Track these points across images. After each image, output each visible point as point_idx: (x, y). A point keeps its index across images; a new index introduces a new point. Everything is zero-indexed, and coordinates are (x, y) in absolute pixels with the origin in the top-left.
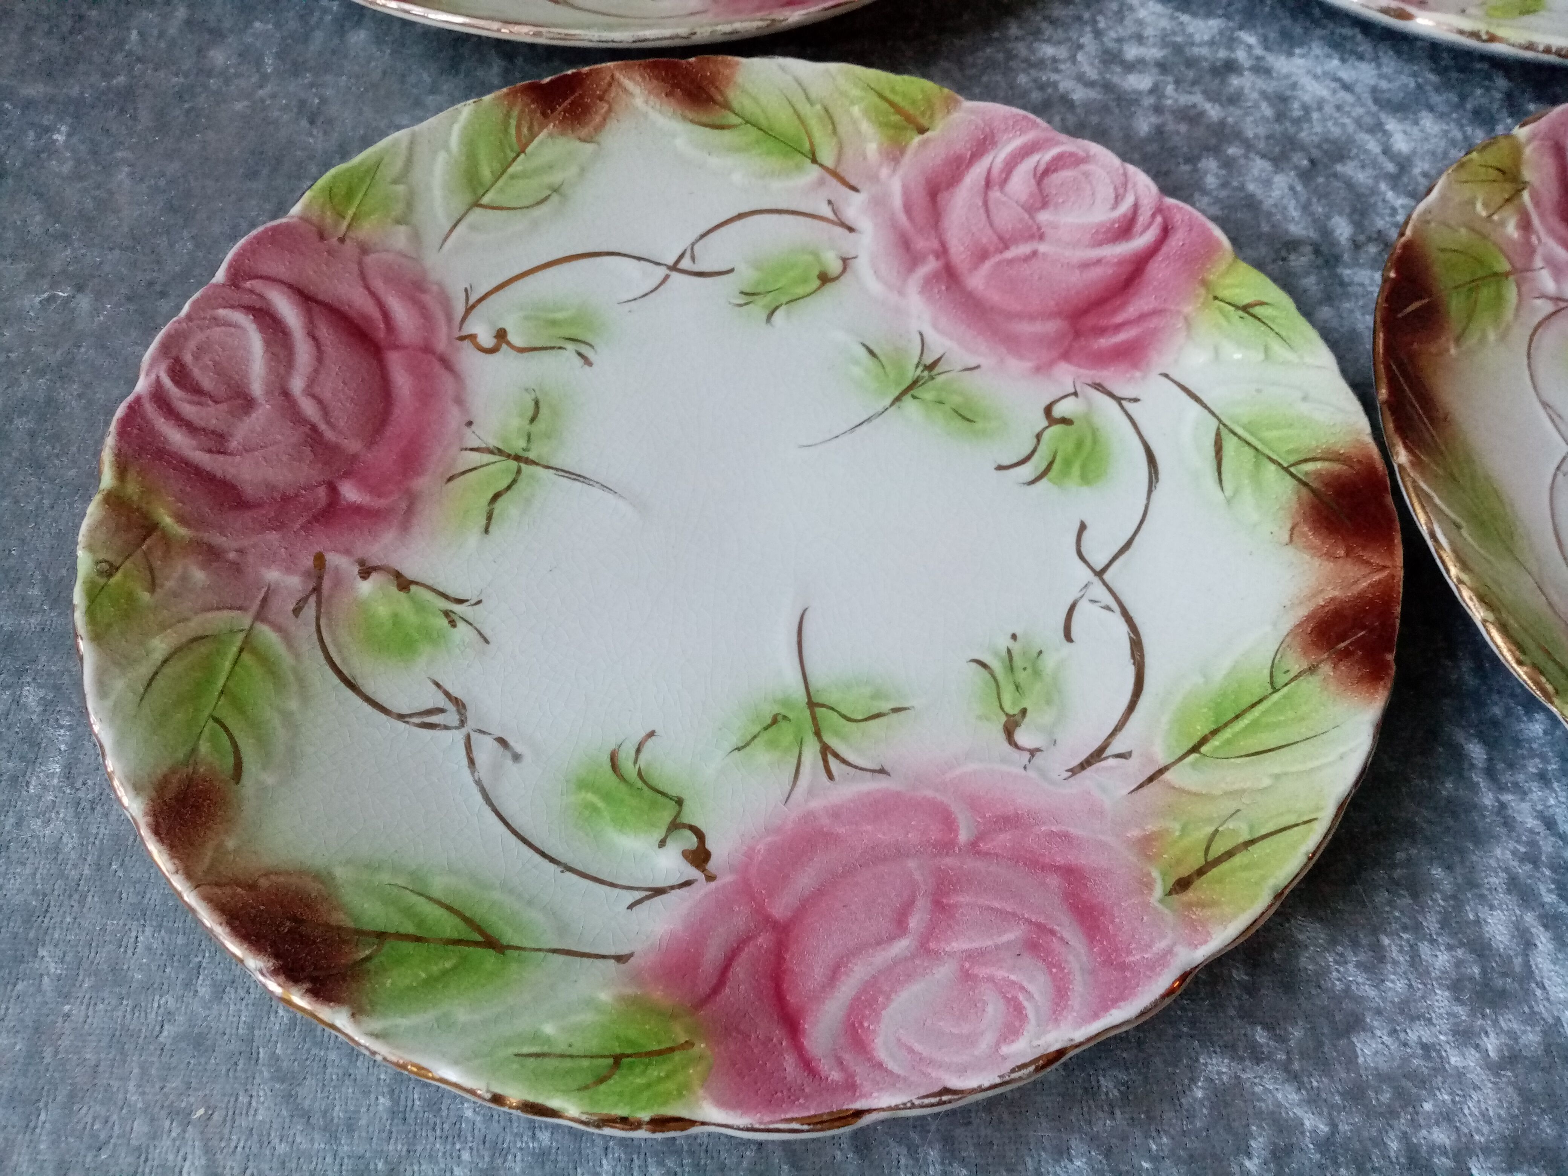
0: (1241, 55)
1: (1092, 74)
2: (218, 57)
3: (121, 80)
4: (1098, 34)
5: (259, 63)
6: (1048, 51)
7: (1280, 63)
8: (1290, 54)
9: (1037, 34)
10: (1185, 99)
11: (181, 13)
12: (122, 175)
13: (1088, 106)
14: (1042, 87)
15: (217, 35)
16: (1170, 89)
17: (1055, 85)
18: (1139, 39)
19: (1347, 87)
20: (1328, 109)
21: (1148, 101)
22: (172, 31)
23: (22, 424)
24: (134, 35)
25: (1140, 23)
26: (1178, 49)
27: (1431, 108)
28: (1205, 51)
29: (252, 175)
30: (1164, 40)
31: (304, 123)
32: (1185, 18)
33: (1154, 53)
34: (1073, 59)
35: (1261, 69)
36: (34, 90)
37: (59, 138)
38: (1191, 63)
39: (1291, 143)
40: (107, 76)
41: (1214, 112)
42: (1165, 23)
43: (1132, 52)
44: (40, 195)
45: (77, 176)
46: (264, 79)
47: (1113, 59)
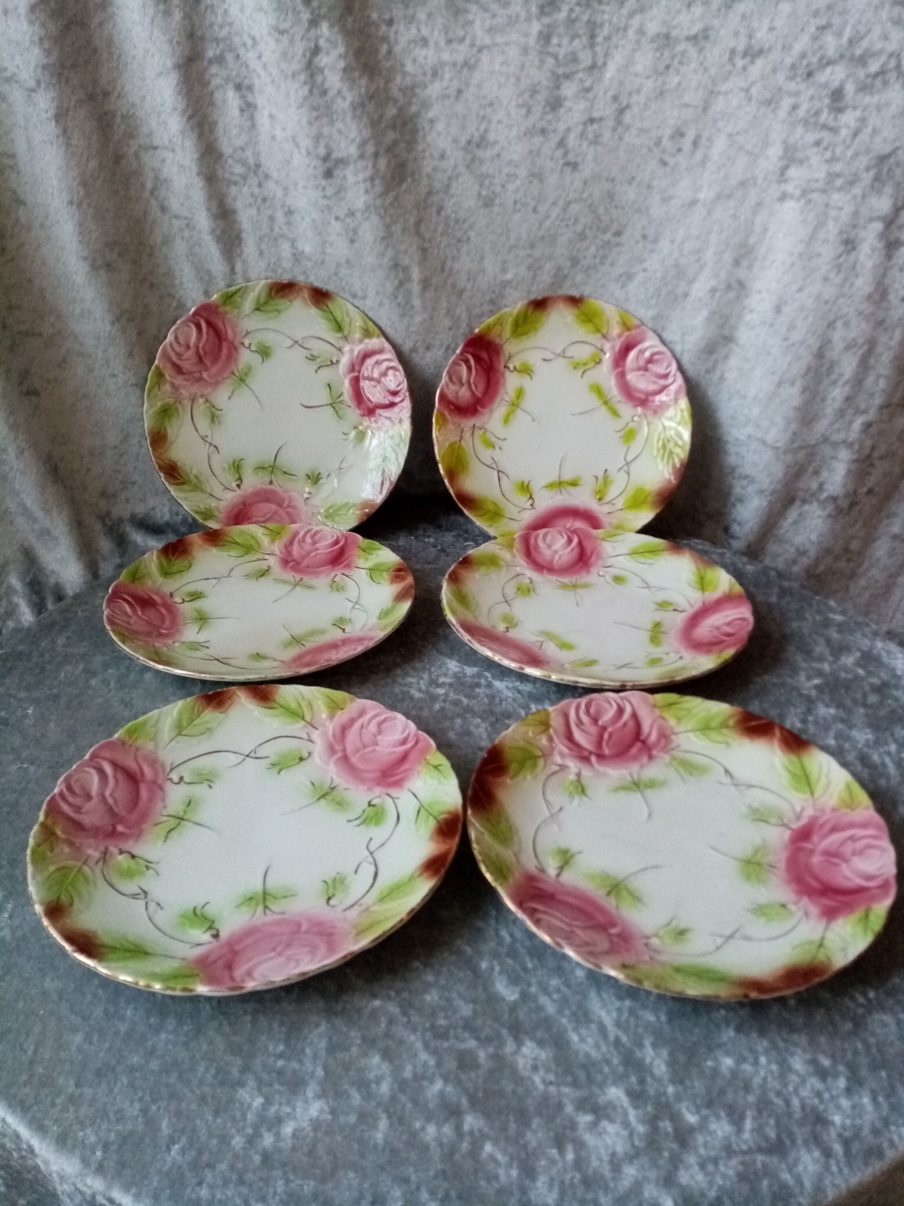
0: (483, 681)
1: (423, 688)
2: (93, 682)
3: (55, 691)
4: (430, 673)
5: (109, 684)
6: (410, 680)
7: (498, 684)
8: (502, 680)
9: (407, 674)
10: (456, 697)
11: (81, 666)
12: (52, 725)
13: (420, 700)
14: (403, 693)
15: (94, 674)
16: (451, 694)
17: (408, 692)
18: (445, 675)
19: (519, 692)
20: (510, 700)
21: (442, 698)
22: (77, 673)
24: (63, 675)
25: (448, 669)
26: (459, 678)
28: (469, 680)
29: (101, 724)
30: (455, 675)
31: (123, 706)
32: (465, 667)
33: (448, 680)
34: (418, 683)
35: (490, 685)
36: (23, 695)
37: (30, 712)
38: (462, 684)
39: (492, 713)
40: (50, 689)
41: (465, 701)
42: (457, 669)
43: (442, 680)
44: (20, 732)
45: (34, 725)
46: (110, 691)
47: (433, 683)
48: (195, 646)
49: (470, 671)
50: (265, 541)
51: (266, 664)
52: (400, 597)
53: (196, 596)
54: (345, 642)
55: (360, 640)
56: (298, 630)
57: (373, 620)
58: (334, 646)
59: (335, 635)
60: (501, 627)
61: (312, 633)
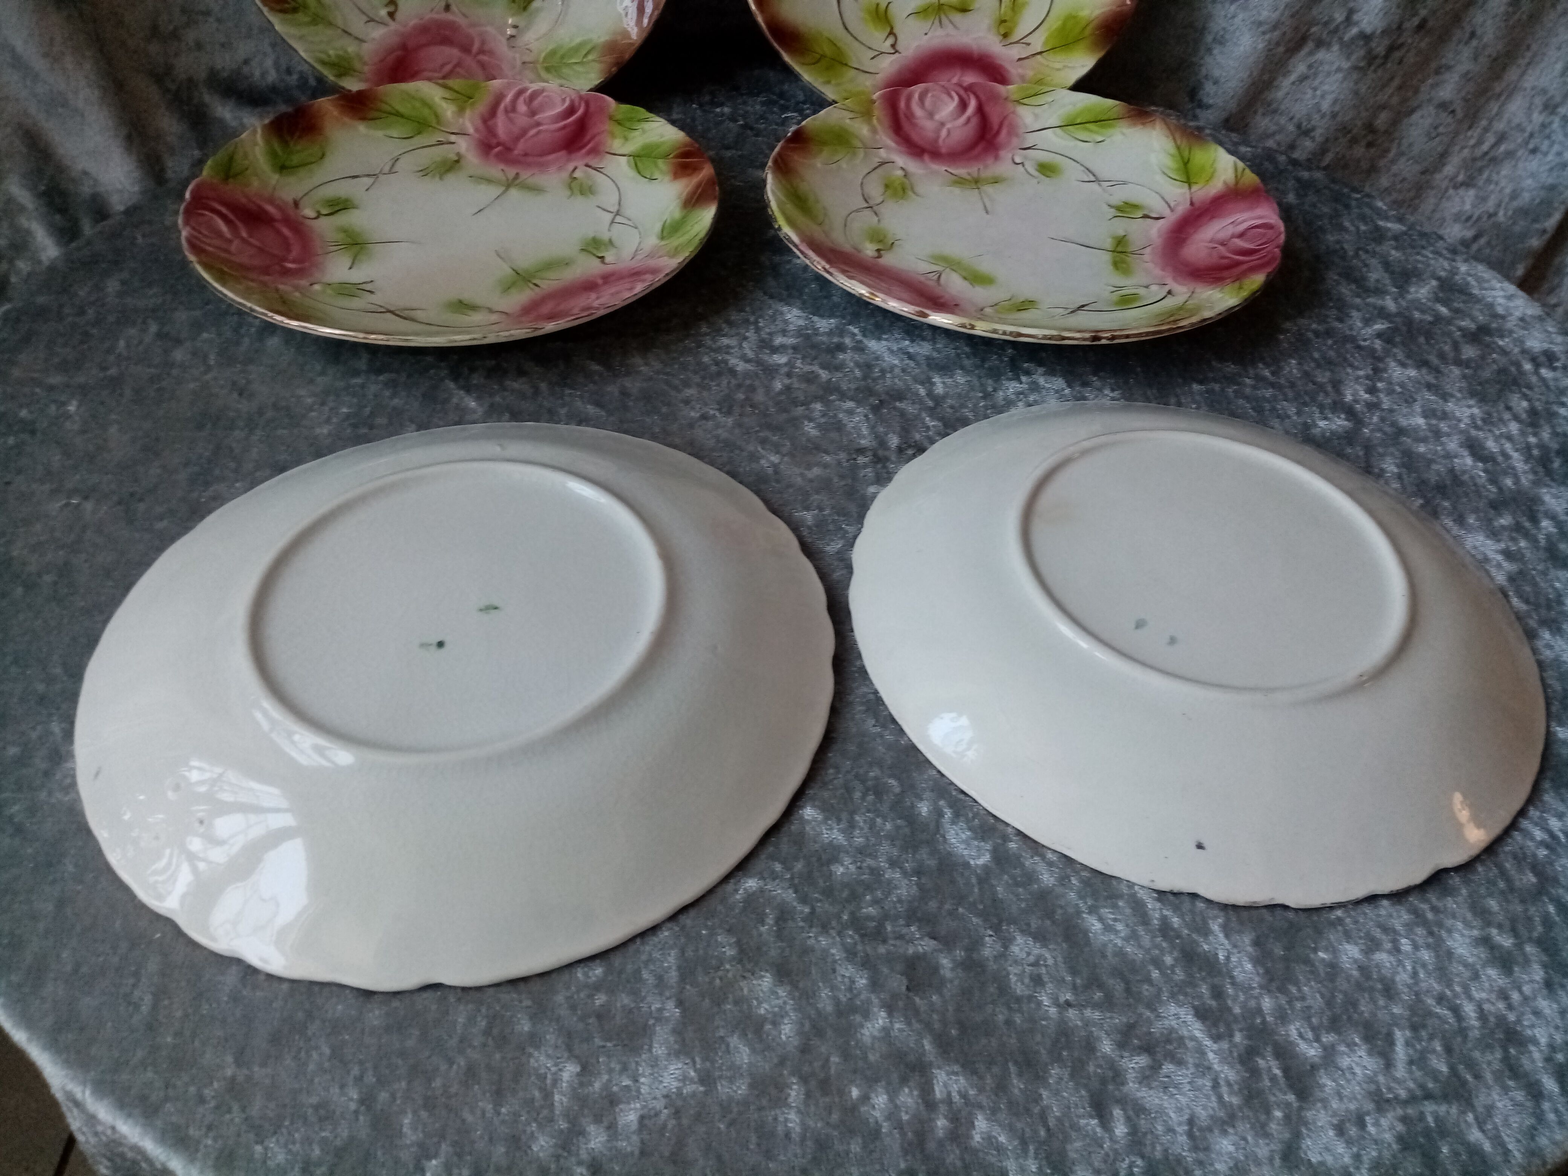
0: (847, 341)
1: (751, 355)
2: (179, 355)
3: (113, 371)
4: (758, 330)
5: (205, 357)
6: (725, 341)
7: (873, 345)
8: (879, 339)
9: (719, 332)
10: (808, 368)
11: (153, 328)
12: (113, 430)
14: (717, 363)
15: (178, 342)
16: (798, 363)
17: (726, 362)
18: (784, 332)
19: (911, 357)
20: (897, 371)
21: (784, 370)
22: (148, 339)
23: (48, 578)
24: (122, 343)
25: (786, 322)
26: (807, 337)
27: (962, 368)
28: (824, 339)
29: (200, 427)
30: (800, 332)
31: (235, 395)
32: (815, 318)
33: (791, 341)
34: (741, 347)
35: (860, 348)
36: (55, 380)
37: (72, 408)
38: (814, 346)
39: (870, 392)
40: (104, 369)
41: (824, 375)
42: (801, 322)
43: (779, 340)
44: (58, 443)
45: (84, 432)
46: (209, 369)
47: (766, 345)
48: (348, 290)
49: (824, 324)
50: (448, 110)
51: (477, 318)
52: (693, 201)
53: (339, 206)
54: (608, 278)
55: (636, 274)
56: (526, 260)
57: (652, 241)
58: (589, 286)
59: (588, 267)
60: (869, 250)
61: (551, 265)
